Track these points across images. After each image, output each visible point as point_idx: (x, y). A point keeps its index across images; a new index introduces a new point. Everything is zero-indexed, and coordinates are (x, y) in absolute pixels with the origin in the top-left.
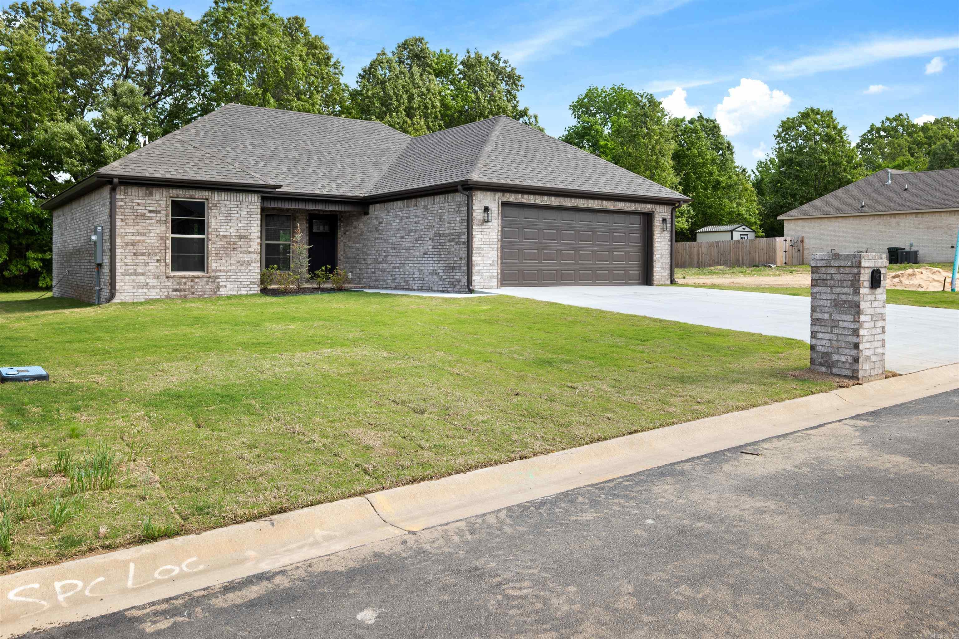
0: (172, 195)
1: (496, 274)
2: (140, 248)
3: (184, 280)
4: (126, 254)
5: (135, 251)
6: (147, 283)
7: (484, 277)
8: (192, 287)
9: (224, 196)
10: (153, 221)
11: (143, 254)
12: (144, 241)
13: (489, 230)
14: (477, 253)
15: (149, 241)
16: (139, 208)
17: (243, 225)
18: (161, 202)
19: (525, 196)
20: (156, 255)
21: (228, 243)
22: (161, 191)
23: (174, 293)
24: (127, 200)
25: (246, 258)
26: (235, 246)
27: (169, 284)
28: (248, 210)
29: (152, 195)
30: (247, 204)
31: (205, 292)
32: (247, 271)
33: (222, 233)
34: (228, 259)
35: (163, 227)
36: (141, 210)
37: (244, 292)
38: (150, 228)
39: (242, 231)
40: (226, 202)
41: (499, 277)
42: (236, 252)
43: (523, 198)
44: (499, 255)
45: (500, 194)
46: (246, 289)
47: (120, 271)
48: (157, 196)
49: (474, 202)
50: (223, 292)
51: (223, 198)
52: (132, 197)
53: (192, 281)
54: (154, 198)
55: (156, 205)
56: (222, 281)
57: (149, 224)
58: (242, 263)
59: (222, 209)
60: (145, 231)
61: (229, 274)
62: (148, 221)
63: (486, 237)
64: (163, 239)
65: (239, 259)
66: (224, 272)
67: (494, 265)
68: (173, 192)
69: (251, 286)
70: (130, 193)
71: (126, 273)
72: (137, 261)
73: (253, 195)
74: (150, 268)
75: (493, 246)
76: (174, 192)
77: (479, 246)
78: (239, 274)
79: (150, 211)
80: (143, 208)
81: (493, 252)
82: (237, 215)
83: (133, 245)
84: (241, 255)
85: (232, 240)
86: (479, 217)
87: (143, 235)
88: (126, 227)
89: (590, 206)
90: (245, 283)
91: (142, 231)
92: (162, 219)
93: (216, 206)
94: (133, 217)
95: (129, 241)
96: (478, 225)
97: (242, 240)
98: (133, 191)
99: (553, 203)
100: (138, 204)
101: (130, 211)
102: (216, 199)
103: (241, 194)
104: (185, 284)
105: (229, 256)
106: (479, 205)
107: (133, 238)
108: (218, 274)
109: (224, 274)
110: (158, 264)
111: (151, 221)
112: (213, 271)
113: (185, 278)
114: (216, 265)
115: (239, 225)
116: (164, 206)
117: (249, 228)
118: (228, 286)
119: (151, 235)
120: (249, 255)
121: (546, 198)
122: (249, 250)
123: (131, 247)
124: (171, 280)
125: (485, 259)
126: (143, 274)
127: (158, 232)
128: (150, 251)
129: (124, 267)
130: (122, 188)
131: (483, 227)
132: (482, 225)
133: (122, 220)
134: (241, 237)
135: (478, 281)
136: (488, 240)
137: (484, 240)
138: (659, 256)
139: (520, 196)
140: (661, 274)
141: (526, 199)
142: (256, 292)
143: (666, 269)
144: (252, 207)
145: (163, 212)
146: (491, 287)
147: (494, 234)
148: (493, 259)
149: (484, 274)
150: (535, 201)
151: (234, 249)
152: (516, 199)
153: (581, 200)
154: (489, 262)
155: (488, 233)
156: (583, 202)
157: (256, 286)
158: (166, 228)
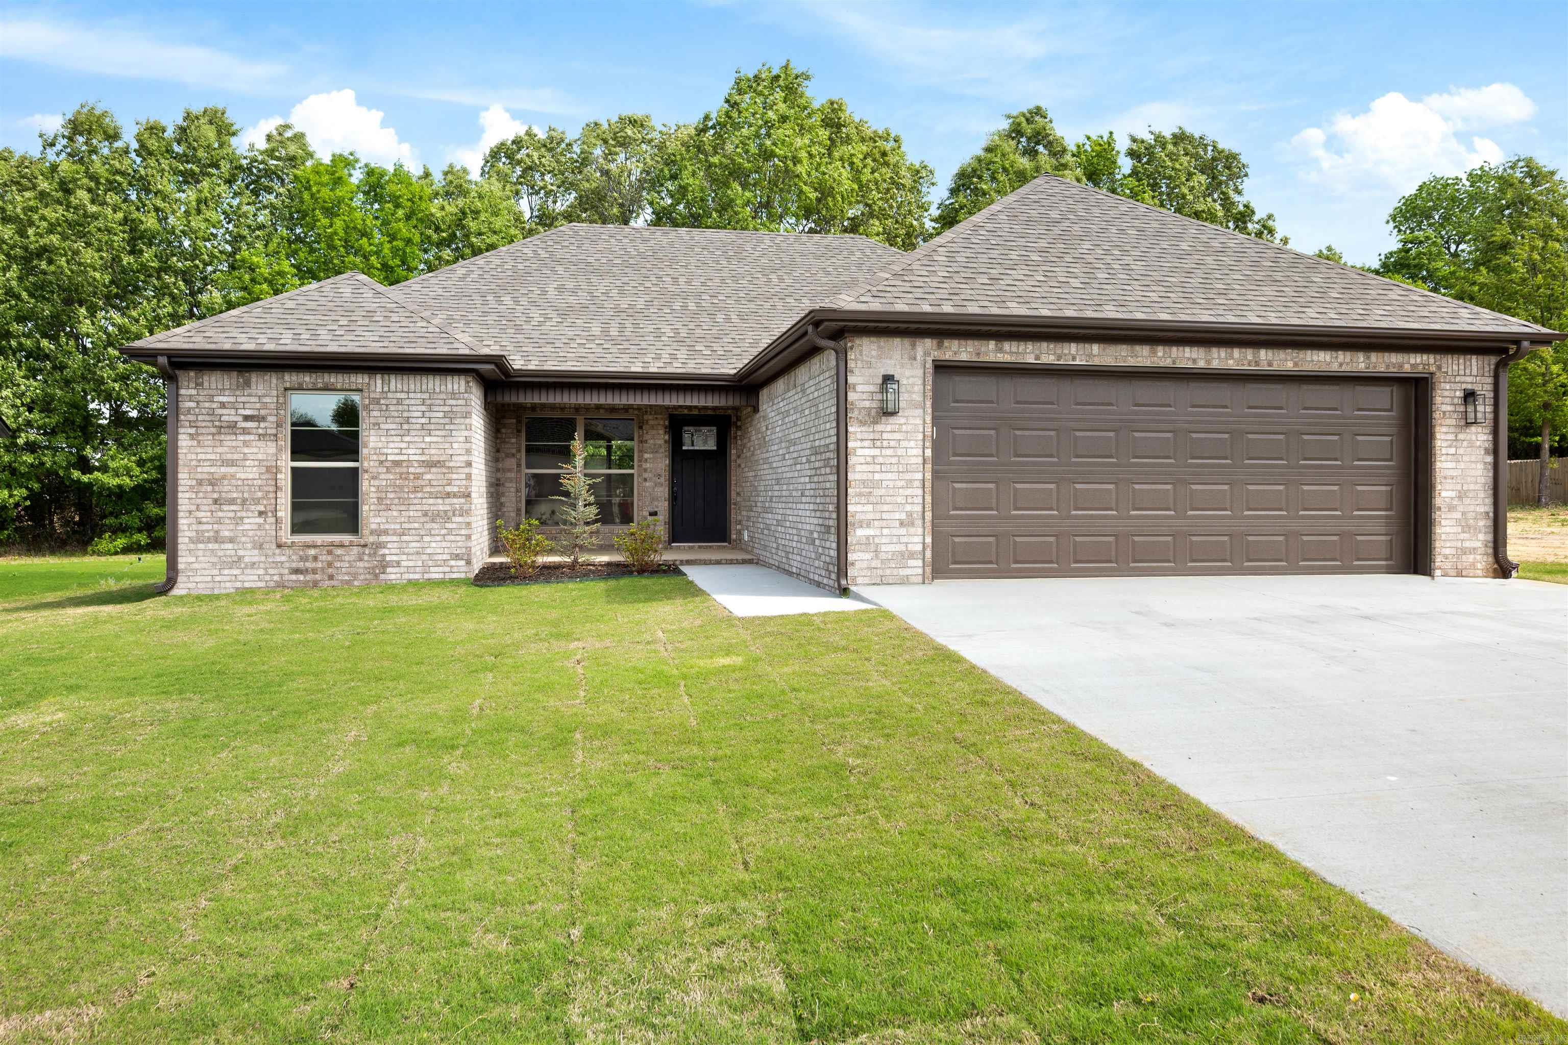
0: (288, 385)
1: (919, 547)
2: (226, 489)
3: (312, 552)
4: (199, 501)
5: (216, 496)
6: (240, 558)
7: (883, 556)
8: (330, 565)
9: (395, 382)
10: (252, 437)
11: (232, 502)
12: (233, 476)
13: (897, 436)
14: (860, 495)
15: (243, 476)
16: (224, 411)
17: (434, 439)
18: (266, 399)
19: (1007, 346)
20: (257, 501)
21: (404, 476)
22: (267, 377)
23: (294, 577)
24: (201, 398)
25: (441, 506)
26: (420, 482)
27: (283, 559)
28: (447, 409)
29: (249, 386)
30: (443, 396)
31: (355, 576)
32: (444, 532)
33: (390, 458)
34: (403, 508)
35: (271, 448)
36: (229, 415)
37: (437, 576)
38: (246, 450)
39: (433, 452)
40: (399, 395)
41: (928, 554)
42: (419, 495)
43: (1001, 350)
44: (928, 499)
45: (929, 343)
46: (441, 569)
47: (188, 534)
48: (261, 387)
49: (851, 364)
50: (392, 575)
51: (393, 388)
52: (211, 392)
53: (330, 553)
54: (254, 392)
55: (258, 406)
56: (390, 553)
57: (244, 442)
59: (392, 408)
60: (236, 457)
61: (405, 538)
62: (241, 438)
63: (889, 452)
64: (273, 471)
65: (426, 508)
66: (394, 534)
67: (912, 524)
68: (290, 380)
69: (453, 563)
70: (206, 384)
71: (198, 539)
72: (220, 514)
73: (456, 378)
74: (246, 527)
75: (908, 476)
76: (294, 378)
77: (865, 477)
78: (426, 539)
79: (247, 418)
80: (233, 412)
81: (909, 492)
82: (423, 421)
83: (212, 484)
84: (431, 501)
85: (411, 470)
86: (867, 404)
87: (232, 463)
88: (199, 450)
89: (1215, 364)
90: (440, 557)
91: (229, 456)
92: (269, 431)
93: (378, 403)
94: (214, 430)
95: (206, 476)
96: (862, 423)
97: (434, 470)
98: (213, 379)
99: (1097, 361)
100: (223, 405)
101: (207, 418)
102: (379, 389)
103: (431, 378)
104: (315, 558)
105: (405, 502)
106: (867, 372)
107: (213, 470)
108: (383, 538)
109: (395, 538)
110: (261, 520)
111: (247, 437)
112: (372, 533)
113: (315, 546)
114: (378, 520)
115: (427, 439)
116: (273, 406)
117: (447, 445)
118: (403, 564)
119: (248, 463)
120: (447, 501)
121: (1073, 348)
122: (448, 489)
123: (209, 488)
124: (287, 551)
125: (885, 508)
126: (231, 540)
127: (260, 457)
128: (246, 495)
129: (194, 527)
130: (192, 374)
131: (879, 427)
132: (875, 422)
133: (191, 437)
134: (431, 465)
135: (865, 565)
136: (894, 460)
137: (881, 460)
138: (1453, 494)
139: (992, 344)
140: (1459, 545)
141: (1011, 353)
142: (463, 576)
143: (1477, 530)
144: (453, 402)
145: (272, 419)
146: (904, 581)
147: (912, 444)
148: (908, 508)
149: (884, 548)
150: (1037, 358)
151: (416, 489)
152: (978, 354)
153: (1187, 349)
154: (897, 516)
155: (892, 444)
156: (1194, 356)
157: (463, 563)
158: (279, 450)
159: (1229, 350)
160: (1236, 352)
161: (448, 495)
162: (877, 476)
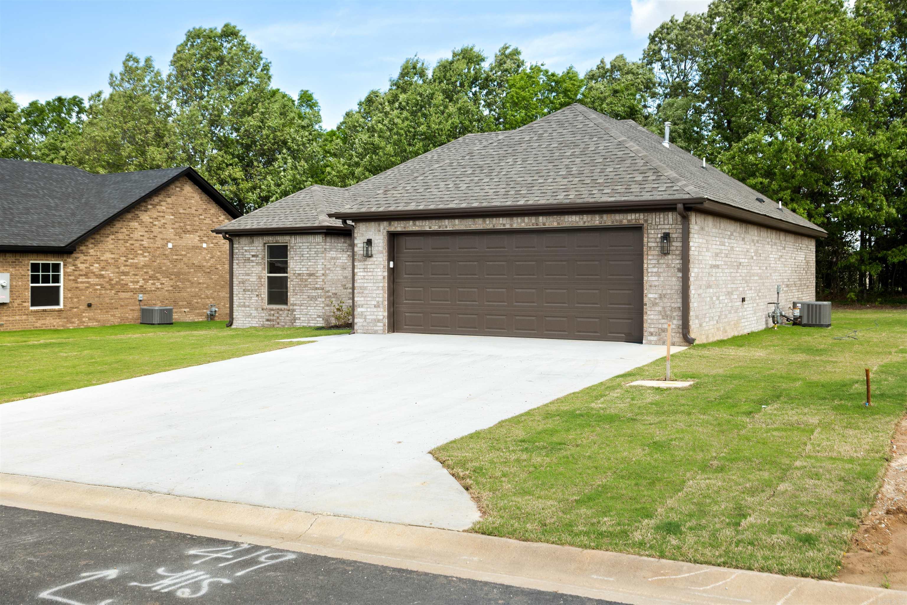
1: (381, 317)
2: (247, 285)
3: (272, 312)
4: (240, 290)
5: (244, 288)
6: (251, 314)
7: (367, 320)
8: (278, 318)
11: (249, 290)
12: (249, 280)
13: (373, 266)
14: (359, 293)
15: (252, 280)
16: (246, 253)
17: (312, 263)
18: (259, 248)
19: (418, 223)
20: (256, 291)
21: (301, 280)
22: (259, 239)
23: (267, 323)
24: (240, 248)
25: (314, 293)
26: (307, 283)
27: (264, 315)
28: (316, 250)
29: (254, 243)
30: (314, 244)
31: (286, 323)
32: (315, 305)
33: (297, 272)
34: (301, 294)
35: (259, 268)
36: (248, 255)
37: (312, 325)
38: (252, 269)
39: (311, 269)
40: (300, 245)
41: (386, 320)
42: (307, 288)
43: (413, 226)
45: (385, 224)
46: (314, 322)
47: (236, 303)
48: (257, 243)
49: (356, 235)
50: (298, 324)
51: (298, 241)
52: (243, 246)
53: (278, 313)
54: (255, 245)
55: (256, 251)
56: (297, 314)
57: (252, 266)
58: (311, 298)
59: (297, 250)
60: (250, 272)
61: (302, 307)
62: (251, 264)
63: (370, 274)
64: (260, 278)
65: (309, 294)
67: (379, 307)
68: (266, 239)
69: (318, 319)
70: (242, 243)
71: (239, 306)
72: (245, 296)
73: (318, 236)
74: (253, 301)
75: (377, 285)
77: (360, 285)
78: (309, 308)
79: (253, 256)
80: (249, 253)
81: (378, 292)
82: (308, 255)
83: (243, 283)
84: (311, 291)
85: (304, 277)
86: (361, 253)
87: (248, 275)
88: (239, 269)
89: (515, 226)
90: (313, 317)
91: (247, 272)
92: (260, 261)
93: (293, 248)
94: (243, 261)
95: (241, 280)
96: (360, 261)
97: (311, 277)
98: (244, 240)
99: (457, 228)
100: (246, 251)
101: (241, 256)
102: (293, 242)
103: (310, 237)
104: (273, 315)
105: (302, 291)
106: (362, 238)
107: (243, 277)
108: (295, 307)
109: (298, 307)
110: (257, 298)
111: (253, 264)
112: (291, 305)
113: (273, 310)
114: (294, 299)
115: (309, 264)
116: (262, 250)
117: (316, 266)
118: (302, 319)
119: (253, 275)
120: (316, 291)
121: (446, 222)
122: (316, 286)
123: (242, 285)
124: (265, 312)
125: (369, 299)
126: (249, 307)
127: (257, 272)
128: (253, 288)
129: (238, 301)
130: (238, 239)
131: (366, 263)
132: (365, 261)
133: (237, 264)
134: (310, 275)
135: (361, 324)
136: (372, 277)
137: (367, 277)
138: (656, 296)
139: (411, 223)
140: (660, 326)
141: (419, 226)
142: (321, 325)
143: (672, 318)
144: (318, 247)
145: (260, 256)
146: (375, 332)
147: (379, 270)
148: (377, 299)
149: (368, 317)
150: (430, 228)
151: (306, 286)
152: (405, 227)
153: (501, 219)
154: (373, 303)
155: (371, 270)
156: (504, 222)
157: (321, 319)
158: (264, 269)
159: (523, 218)
160: (526, 219)
161: (316, 289)
162: (365, 285)
